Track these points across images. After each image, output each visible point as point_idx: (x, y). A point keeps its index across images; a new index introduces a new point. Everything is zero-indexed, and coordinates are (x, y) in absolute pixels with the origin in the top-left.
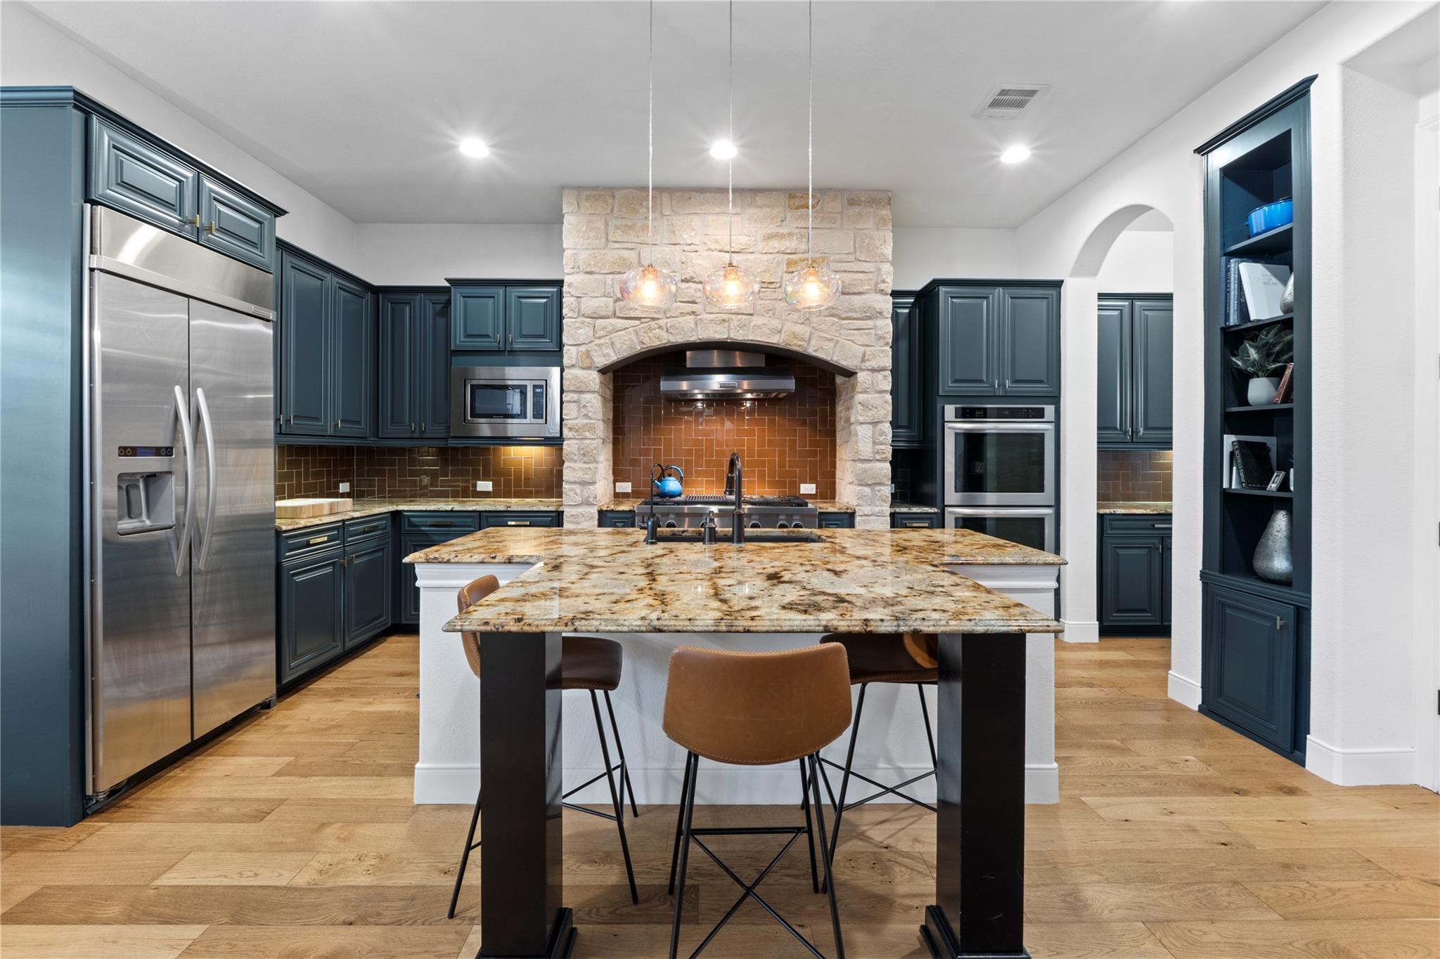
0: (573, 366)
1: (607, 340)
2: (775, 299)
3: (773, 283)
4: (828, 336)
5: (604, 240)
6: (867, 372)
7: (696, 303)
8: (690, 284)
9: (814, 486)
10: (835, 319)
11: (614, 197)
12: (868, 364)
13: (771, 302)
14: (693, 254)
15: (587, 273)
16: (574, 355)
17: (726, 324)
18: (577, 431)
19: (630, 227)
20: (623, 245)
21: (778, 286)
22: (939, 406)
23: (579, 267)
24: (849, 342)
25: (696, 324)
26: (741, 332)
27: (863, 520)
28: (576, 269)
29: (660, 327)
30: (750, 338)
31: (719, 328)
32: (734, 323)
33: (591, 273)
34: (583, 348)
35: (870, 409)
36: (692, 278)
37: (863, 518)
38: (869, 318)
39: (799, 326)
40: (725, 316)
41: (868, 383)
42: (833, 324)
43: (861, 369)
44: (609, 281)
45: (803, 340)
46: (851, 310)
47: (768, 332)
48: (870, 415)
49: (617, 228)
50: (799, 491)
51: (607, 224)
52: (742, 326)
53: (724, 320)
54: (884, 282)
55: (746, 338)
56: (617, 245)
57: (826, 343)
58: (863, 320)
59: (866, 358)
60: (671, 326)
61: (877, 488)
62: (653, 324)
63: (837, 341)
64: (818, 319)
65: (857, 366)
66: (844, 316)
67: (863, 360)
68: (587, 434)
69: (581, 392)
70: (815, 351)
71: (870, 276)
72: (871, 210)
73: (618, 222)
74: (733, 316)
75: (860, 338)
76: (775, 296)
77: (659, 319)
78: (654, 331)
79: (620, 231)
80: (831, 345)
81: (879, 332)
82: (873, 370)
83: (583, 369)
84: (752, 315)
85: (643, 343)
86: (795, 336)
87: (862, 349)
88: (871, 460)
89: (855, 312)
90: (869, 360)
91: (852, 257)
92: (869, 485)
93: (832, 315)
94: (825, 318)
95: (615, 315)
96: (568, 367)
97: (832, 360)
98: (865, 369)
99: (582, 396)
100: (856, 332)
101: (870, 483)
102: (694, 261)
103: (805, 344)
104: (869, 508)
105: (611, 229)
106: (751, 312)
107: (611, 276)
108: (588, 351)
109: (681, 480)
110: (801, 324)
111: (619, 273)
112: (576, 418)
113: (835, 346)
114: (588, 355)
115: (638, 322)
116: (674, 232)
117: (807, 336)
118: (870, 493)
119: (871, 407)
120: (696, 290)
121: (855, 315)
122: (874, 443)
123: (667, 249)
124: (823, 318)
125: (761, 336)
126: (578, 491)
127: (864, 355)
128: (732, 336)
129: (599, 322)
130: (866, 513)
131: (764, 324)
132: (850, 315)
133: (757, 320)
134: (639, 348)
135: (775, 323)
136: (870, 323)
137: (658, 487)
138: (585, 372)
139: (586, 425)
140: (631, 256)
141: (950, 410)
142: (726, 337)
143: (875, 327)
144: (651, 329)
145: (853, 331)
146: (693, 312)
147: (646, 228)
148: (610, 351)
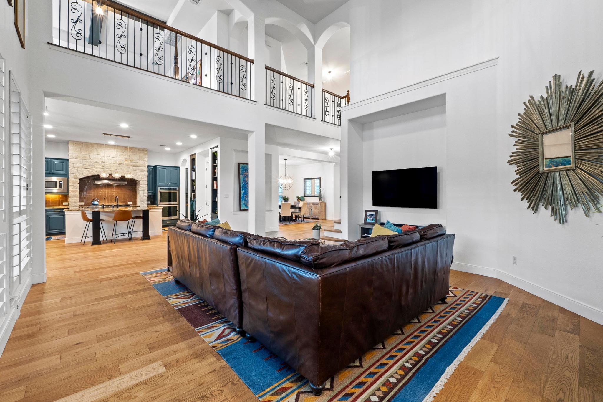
0: (72, 178)
1: (81, 173)
2: (122, 167)
3: (122, 164)
4: (134, 174)
5: (80, 152)
8: (102, 163)
9: (131, 202)
10: (135, 171)
11: (83, 144)
14: (103, 157)
15: (75, 158)
16: (72, 176)
18: (73, 191)
19: (87, 150)
22: (157, 187)
23: (73, 157)
24: (138, 175)
29: (95, 171)
31: (109, 172)
33: (77, 159)
34: (75, 174)
38: (143, 171)
40: (111, 170)
41: (142, 183)
46: (139, 170)
47: (121, 173)
48: (143, 189)
50: (128, 204)
51: (81, 149)
52: (115, 171)
54: (145, 165)
56: (84, 154)
58: (141, 171)
61: (145, 202)
62: (93, 170)
66: (137, 171)
67: (141, 179)
68: (76, 192)
69: (74, 183)
71: (143, 164)
72: (143, 152)
73: (84, 149)
75: (141, 175)
79: (84, 151)
80: (134, 176)
81: (145, 174)
82: (143, 181)
85: (90, 174)
87: (141, 177)
91: (139, 160)
94: (133, 171)
95: (83, 168)
96: (69, 178)
97: (135, 179)
105: (82, 150)
107: (82, 160)
109: (98, 201)
110: (128, 172)
111: (84, 159)
113: (136, 176)
114: (76, 176)
115: (89, 170)
116: (98, 152)
118: (143, 203)
119: (143, 187)
120: (104, 164)
122: (144, 194)
123: (96, 155)
126: (74, 204)
129: (79, 169)
136: (143, 172)
138: (75, 179)
139: (75, 190)
140: (88, 156)
141: (159, 188)
143: (144, 173)
144: (92, 171)
146: (103, 168)
147: (91, 151)
148: (82, 175)
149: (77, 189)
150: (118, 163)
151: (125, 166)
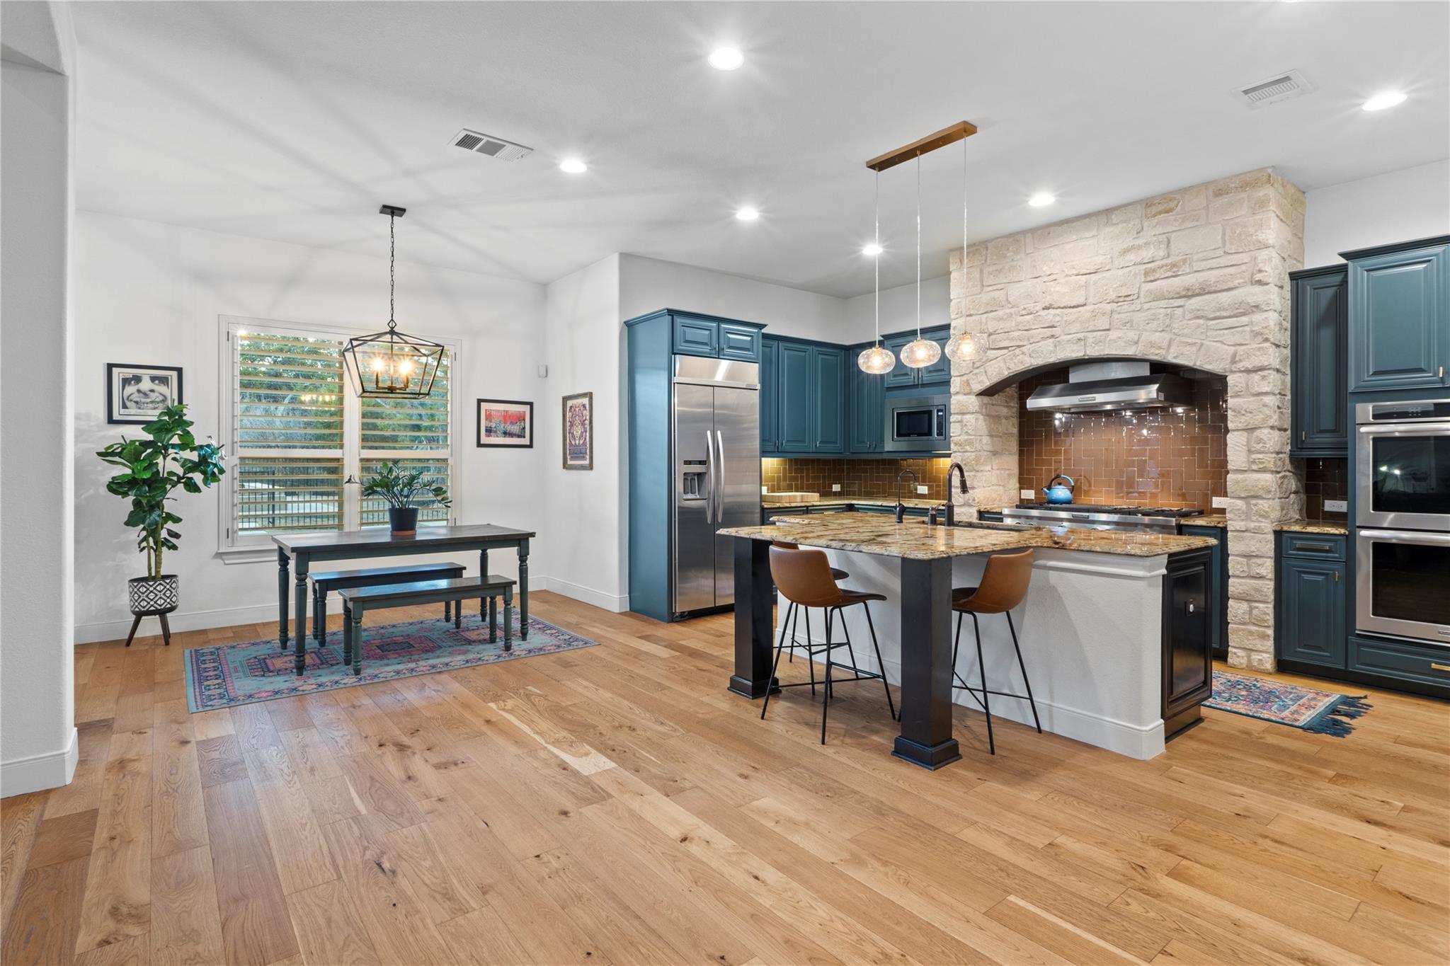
0: (958, 393)
1: (982, 370)
2: (1134, 311)
3: (1130, 295)
4: (1189, 341)
5: (979, 287)
6: (1241, 374)
7: (1055, 327)
8: (1051, 311)
10: (1201, 321)
11: (987, 248)
12: (1240, 366)
13: (1128, 314)
14: (1052, 283)
15: (968, 316)
16: (958, 384)
17: (1082, 343)
18: (960, 445)
19: (999, 271)
20: (995, 288)
21: (1135, 297)
22: (1349, 405)
23: (961, 312)
24: (1215, 344)
25: (1055, 346)
26: (1096, 348)
27: (1235, 536)
28: (960, 314)
29: (1023, 353)
30: (1106, 353)
31: (1076, 347)
32: (1090, 340)
33: (970, 315)
34: (964, 378)
35: (1243, 415)
36: (1051, 305)
37: (1235, 534)
38: (1243, 314)
39: (1158, 334)
40: (1081, 336)
41: (1239, 385)
42: (1198, 327)
43: (1232, 372)
44: (984, 320)
45: (1160, 348)
46: (1219, 309)
47: (1124, 344)
48: (1243, 421)
49: (990, 273)
50: (1211, 505)
51: (982, 272)
52: (1097, 342)
53: (1080, 339)
54: (1260, 271)
55: (1102, 353)
56: (990, 288)
57: (1188, 348)
58: (1237, 317)
59: (1237, 359)
60: (1033, 351)
61: (1253, 501)
62: (1017, 351)
63: (1202, 345)
64: (1181, 324)
65: (1225, 369)
66: (1212, 316)
67: (1233, 362)
68: (968, 448)
69: (963, 414)
70: (1175, 358)
71: (1244, 267)
72: (1244, 195)
73: (991, 269)
74: (1089, 334)
76: (1133, 307)
77: (1024, 346)
78: (1018, 358)
79: (992, 276)
80: (1194, 349)
81: (1256, 328)
82: (1248, 371)
83: (965, 394)
84: (1108, 330)
85: (1010, 369)
86: (1152, 345)
87: (1233, 348)
88: (1246, 471)
89: (1224, 310)
90: (1241, 361)
91: (1219, 252)
92: (1243, 498)
93: (1198, 318)
94: (1189, 322)
95: (989, 348)
96: (954, 394)
97: (1195, 365)
98: (1235, 372)
99: (965, 417)
100: (1226, 331)
101: (1243, 496)
102: (1052, 290)
103: (1164, 352)
104: (1243, 523)
105: (985, 275)
106: (1108, 327)
107: (985, 315)
108: (968, 380)
109: (1071, 489)
110: (1161, 331)
111: (992, 311)
112: (959, 435)
113: (1199, 350)
114: (968, 383)
115: (1006, 351)
116: (1035, 266)
117: (1165, 344)
118: (1245, 506)
119: (1244, 412)
120: (1055, 315)
121: (1224, 314)
122: (1250, 451)
123: (1029, 283)
124: (1186, 322)
125: (1116, 350)
127: (1234, 356)
128: (1088, 353)
130: (1238, 528)
131: (1120, 338)
132: (1218, 314)
133: (1113, 335)
134: (1006, 373)
135: (1132, 335)
136: (1244, 319)
137: (1046, 494)
138: (965, 397)
139: (967, 440)
140: (1000, 295)
141: (1365, 410)
142: (1082, 354)
143: (1251, 323)
144: (1015, 356)
145: (1222, 332)
146: (1053, 336)
147: (1012, 268)
148: (984, 378)
149: (971, 435)
150: (1113, 296)
151: (1146, 306)
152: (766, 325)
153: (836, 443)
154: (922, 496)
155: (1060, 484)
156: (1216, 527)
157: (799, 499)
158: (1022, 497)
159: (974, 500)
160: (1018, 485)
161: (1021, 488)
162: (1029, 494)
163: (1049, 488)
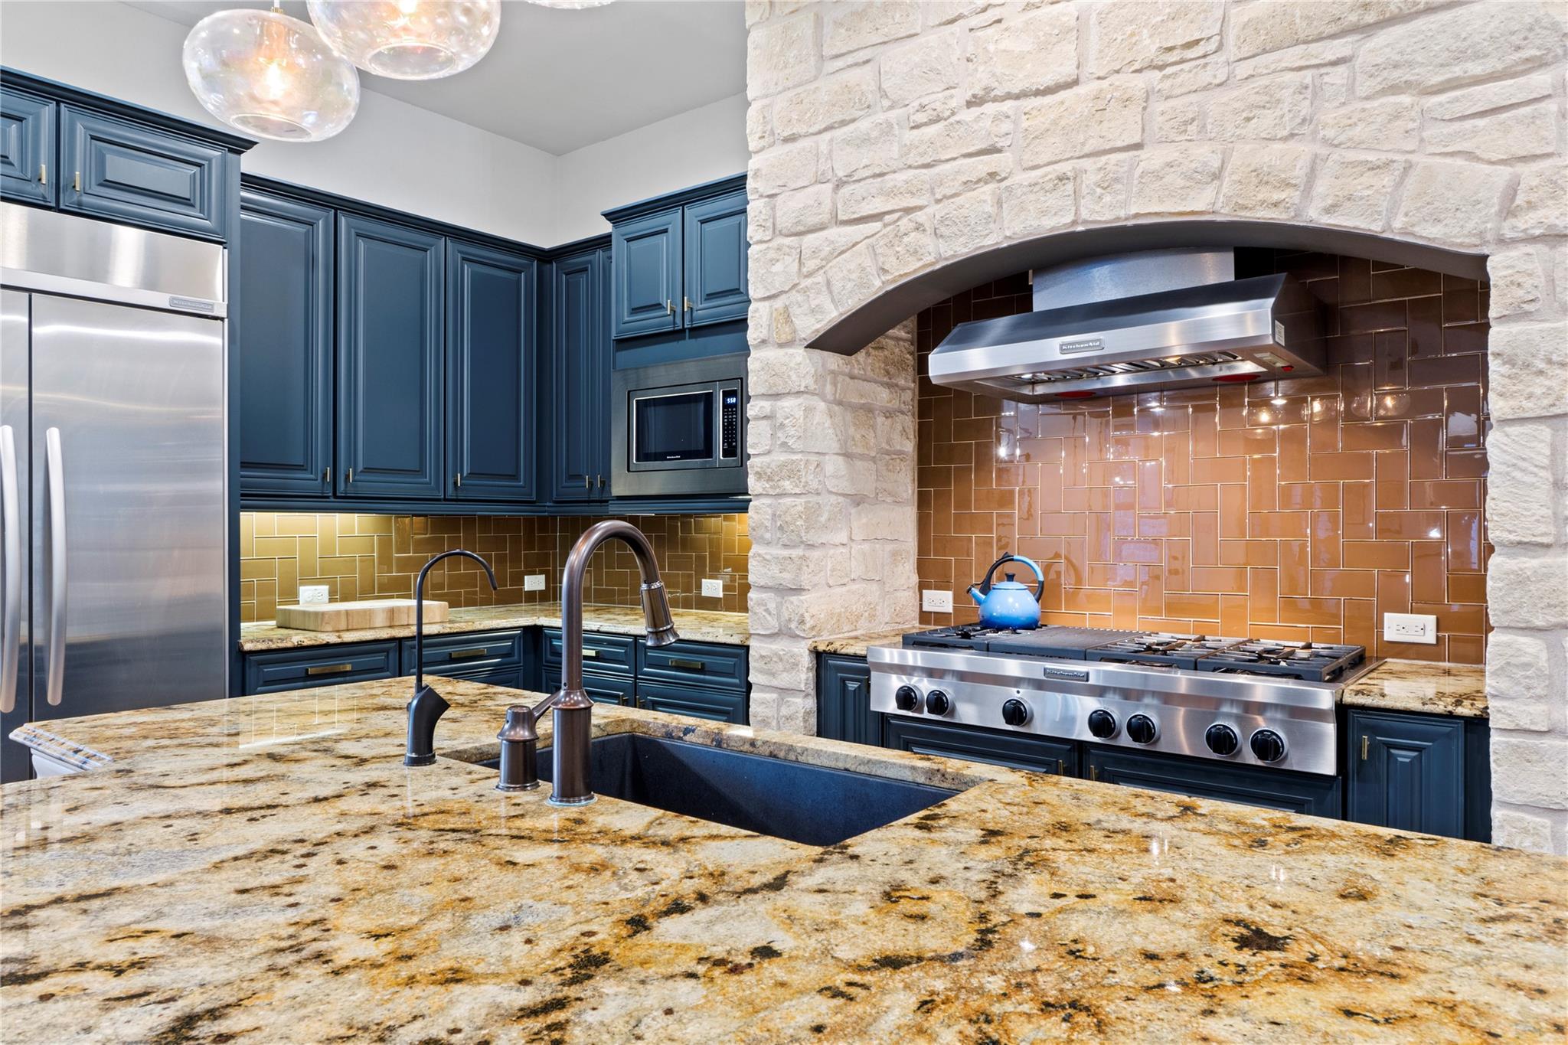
0: (764, 342)
1: (819, 278)
2: (1207, 88)
3: (1197, 42)
4: (1372, 157)
5: (812, 60)
6: (1530, 249)
7: (999, 151)
8: (990, 108)
9: (1430, 620)
10: (1405, 99)
12: (1528, 222)
13: (1193, 97)
14: (990, 31)
15: (786, 140)
16: (765, 321)
17: (1070, 187)
18: (770, 479)
19: (861, 14)
20: (850, 60)
21: (1213, 45)
23: (772, 133)
24: (1449, 160)
25: (999, 203)
26: (1107, 199)
27: (1516, 748)
28: (771, 138)
29: (919, 227)
30: (1133, 211)
31: (1052, 200)
32: (1091, 178)
33: (791, 139)
34: (779, 303)
35: (1541, 372)
36: (988, 90)
37: (1515, 740)
38: (1538, 64)
39: (1277, 146)
40: (1065, 168)
41: (1528, 283)
42: (1397, 116)
43: (1502, 242)
44: (824, 148)
45: (1287, 184)
46: (1460, 56)
47: (1181, 182)
48: (1538, 391)
49: (839, 24)
50: (1381, 633)
51: (819, 23)
52: (1107, 184)
53: (1063, 178)
55: (1122, 214)
56: (839, 63)
57: (1368, 178)
58: (1514, 75)
59: (1520, 200)
60: (942, 220)
62: (905, 223)
63: (1408, 167)
64: (1343, 111)
65: (1481, 234)
66: (1437, 80)
67: (1509, 211)
68: (787, 485)
69: (777, 396)
70: (1329, 210)
73: (840, 11)
74: (1086, 163)
75: (1487, 136)
76: (1205, 77)
77: (920, 208)
78: (906, 239)
79: (842, 31)
80: (1387, 180)
82: (1552, 240)
83: (781, 346)
84: (1138, 146)
85: (885, 271)
86: (1261, 177)
87: (1505, 172)
88: (1548, 546)
89: (1478, 56)
90: (1531, 206)
92: (1539, 630)
93: (1394, 89)
94: (1368, 105)
95: (835, 220)
96: (756, 347)
97: (1388, 227)
98: (1514, 241)
99: (779, 403)
100: (1481, 122)
101: (1539, 622)
102: (991, 48)
103: (1293, 196)
104: (1540, 708)
105: (828, 31)
106: (1137, 139)
107: (827, 136)
108: (786, 307)
110: (1285, 139)
111: (843, 123)
112: (769, 452)
113: (1400, 184)
114: (789, 315)
115: (876, 226)
117: (1299, 173)
118: (1544, 656)
119: (1542, 365)
120: (997, 118)
121: (1476, 69)
123: (932, 39)
124: (1360, 105)
125: (1161, 201)
126: (772, 606)
127: (1512, 191)
128: (1085, 214)
129: (808, 241)
130: (1525, 723)
131: (1170, 165)
132: (1457, 71)
133: (1153, 158)
134: (878, 283)
135: (1205, 155)
137: (979, 602)
138: (781, 352)
139: (784, 465)
140: (861, 79)
142: (1068, 219)
144: (900, 236)
145: (1468, 124)
146: (992, 175)
148: (824, 299)
149: (793, 452)
150: (1149, 48)
151: (1243, 69)
152: (256, 143)
153: (515, 477)
154: (711, 604)
155: (1010, 578)
156: (1450, 715)
157: (380, 620)
158: (925, 609)
159: (802, 622)
160: (915, 579)
161: (922, 586)
162: (941, 601)
163: (986, 588)
